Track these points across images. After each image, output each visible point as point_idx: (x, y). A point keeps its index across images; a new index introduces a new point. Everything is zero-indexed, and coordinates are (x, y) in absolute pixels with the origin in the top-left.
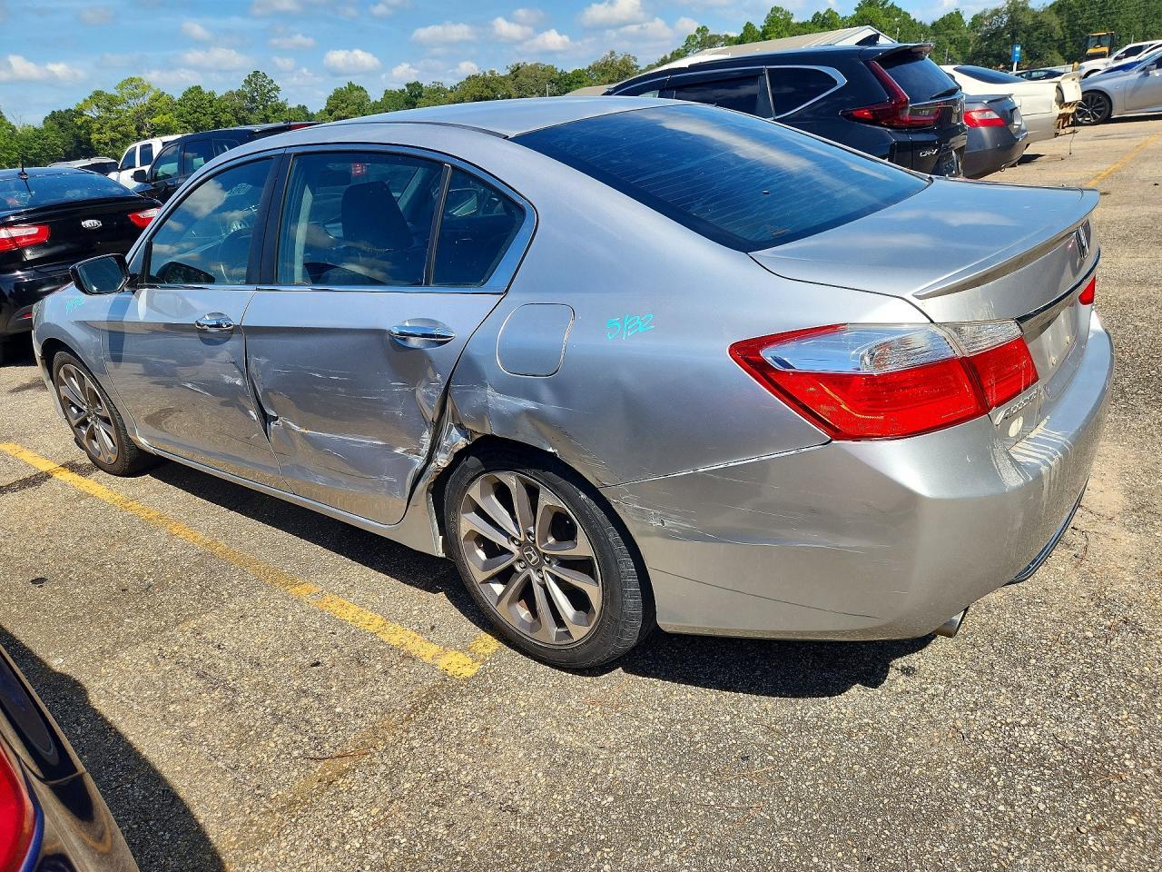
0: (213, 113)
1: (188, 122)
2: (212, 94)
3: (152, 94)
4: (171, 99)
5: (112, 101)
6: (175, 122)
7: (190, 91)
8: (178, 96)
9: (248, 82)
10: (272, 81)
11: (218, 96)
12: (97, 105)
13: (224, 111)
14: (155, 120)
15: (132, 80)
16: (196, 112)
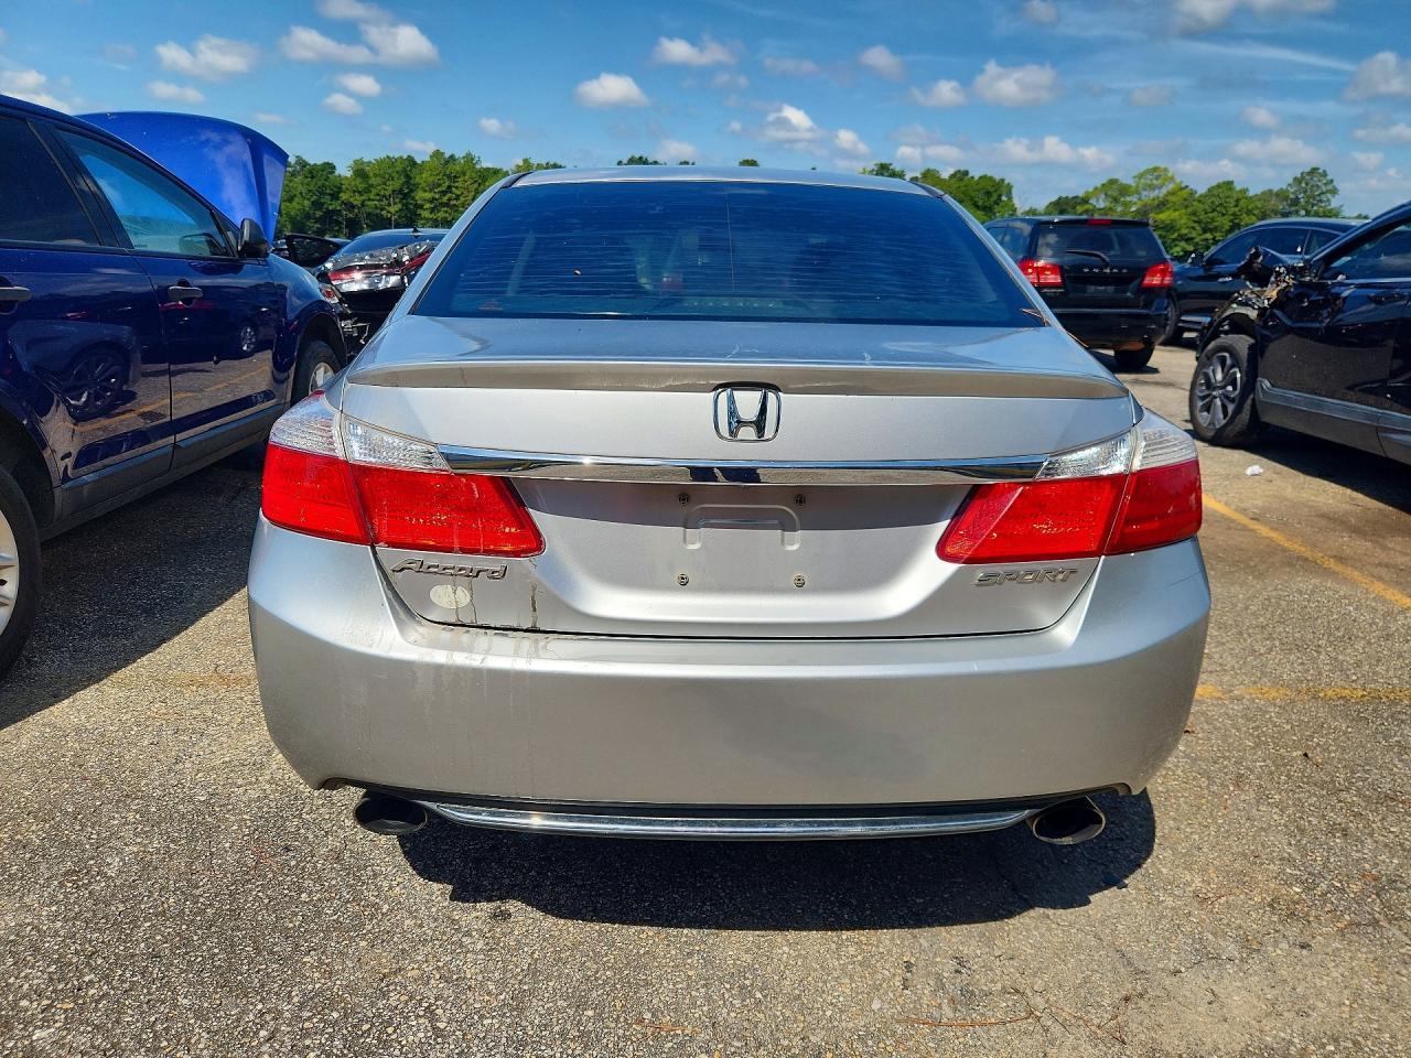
0: (1234, 214)
1: (1199, 222)
2: (1245, 191)
3: (1171, 187)
4: (1192, 193)
5: (1124, 190)
6: (1184, 221)
7: (1219, 186)
8: (1201, 190)
9: (1298, 181)
10: (1332, 181)
11: (1251, 193)
12: (1106, 194)
13: (1249, 212)
14: (1162, 216)
15: (1155, 169)
16: (1214, 210)
